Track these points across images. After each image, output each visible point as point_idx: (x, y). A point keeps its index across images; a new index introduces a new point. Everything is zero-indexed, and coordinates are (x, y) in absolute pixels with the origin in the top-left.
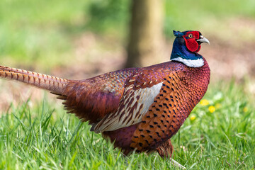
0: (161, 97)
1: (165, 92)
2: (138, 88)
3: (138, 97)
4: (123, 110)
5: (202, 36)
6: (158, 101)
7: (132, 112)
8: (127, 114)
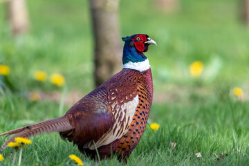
0: (141, 107)
1: (142, 101)
2: (123, 103)
3: (125, 111)
4: (115, 125)
5: (149, 39)
6: (139, 109)
7: (122, 125)
8: (119, 128)
